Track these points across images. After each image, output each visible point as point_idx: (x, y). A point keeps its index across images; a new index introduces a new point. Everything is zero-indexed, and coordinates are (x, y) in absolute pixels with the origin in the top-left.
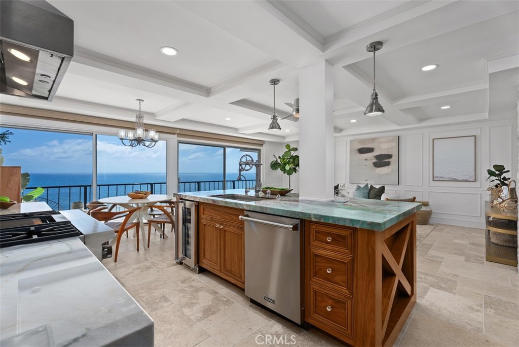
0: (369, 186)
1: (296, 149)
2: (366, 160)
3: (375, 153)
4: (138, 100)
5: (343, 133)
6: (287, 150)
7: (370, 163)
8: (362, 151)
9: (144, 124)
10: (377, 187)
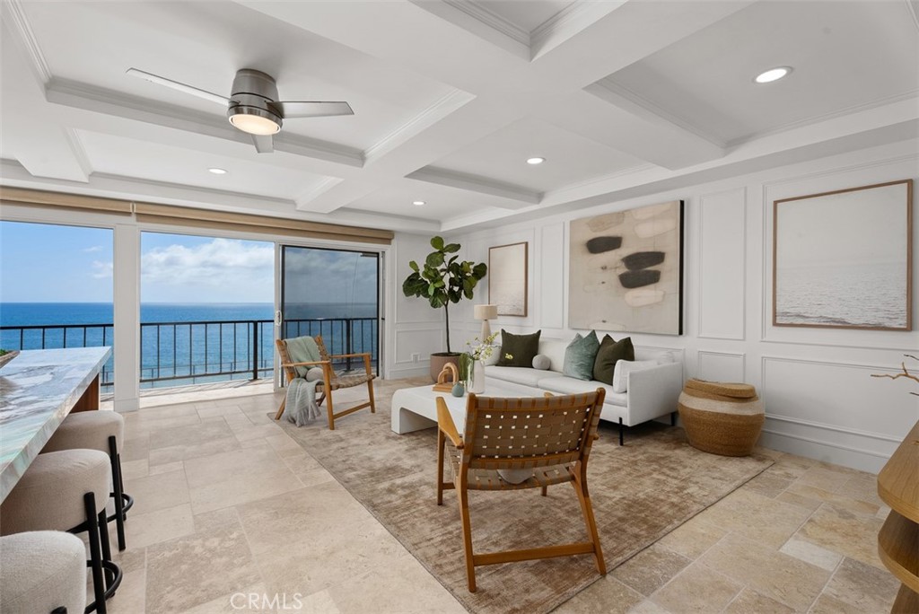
0: (600, 337)
1: (456, 247)
2: (604, 268)
3: (625, 251)
5: (546, 203)
6: (437, 250)
7: (612, 278)
8: (596, 246)
10: (617, 338)
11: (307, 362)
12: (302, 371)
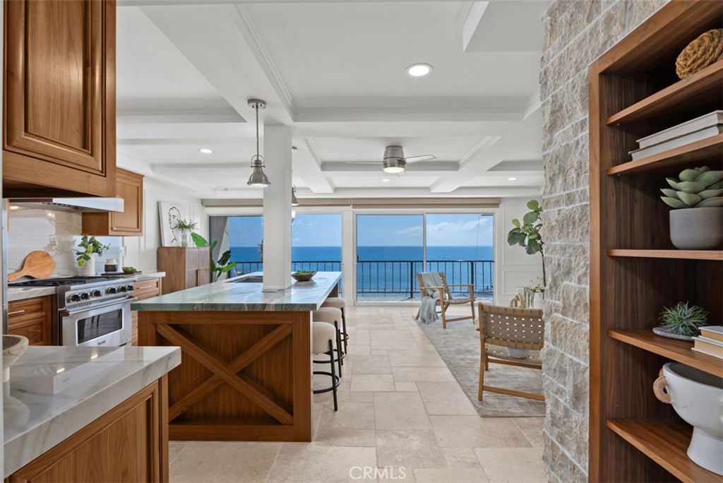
6: (533, 211)
11: (433, 287)
12: (430, 293)
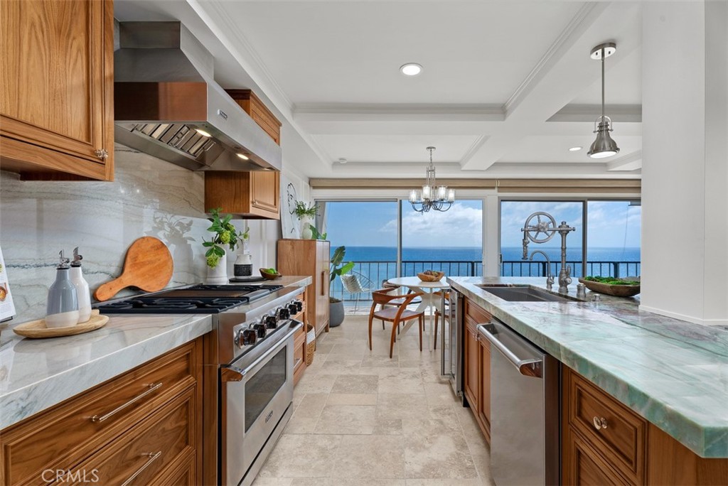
4: (428, 148)
9: (436, 179)
